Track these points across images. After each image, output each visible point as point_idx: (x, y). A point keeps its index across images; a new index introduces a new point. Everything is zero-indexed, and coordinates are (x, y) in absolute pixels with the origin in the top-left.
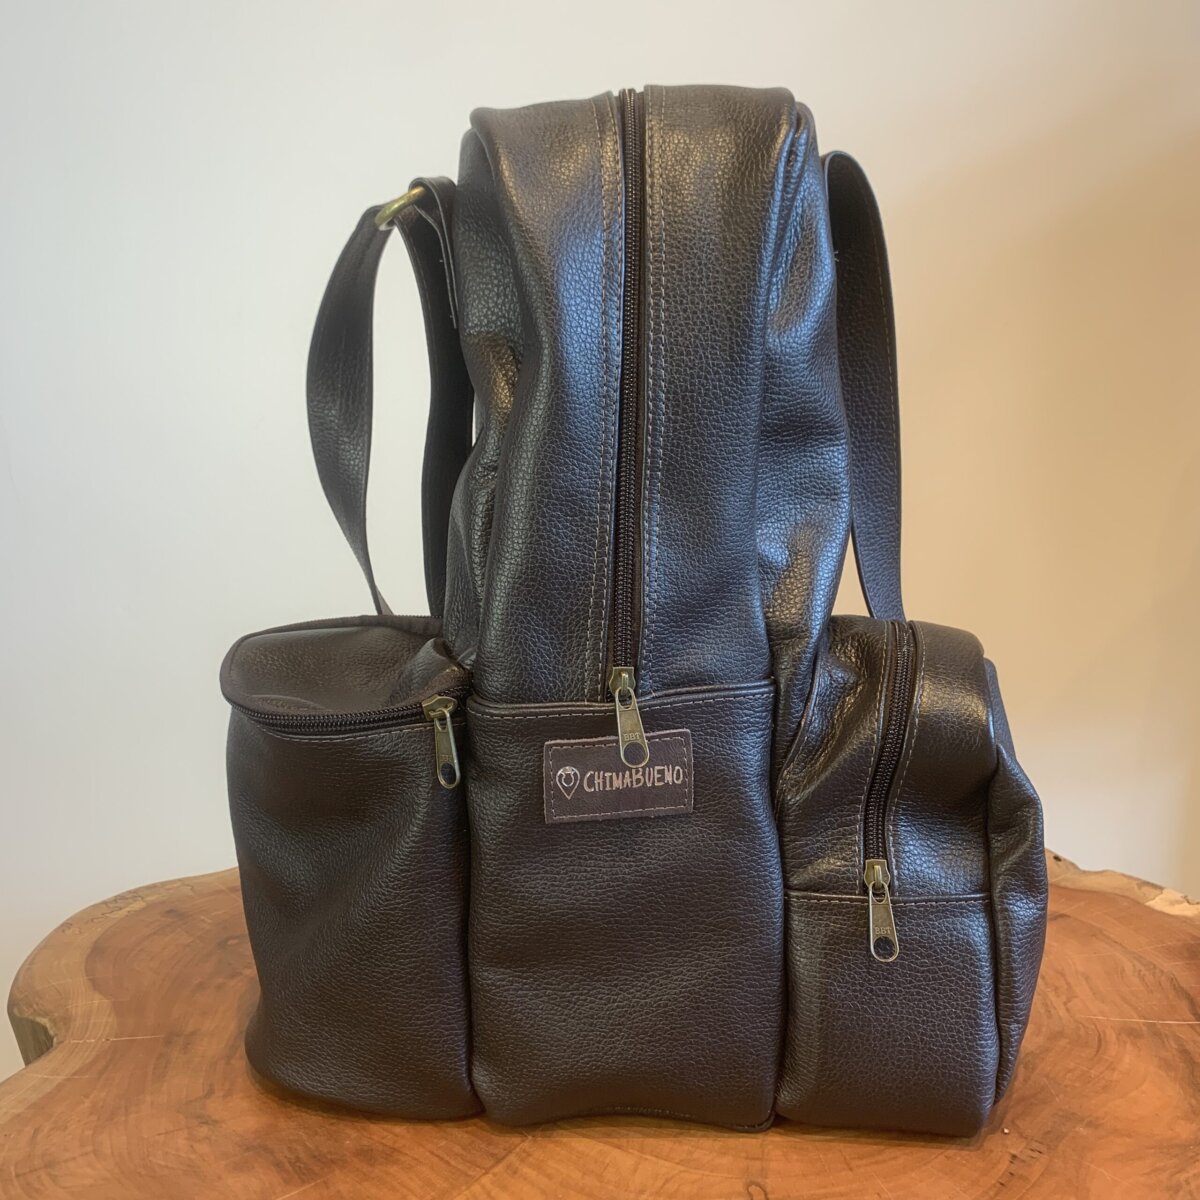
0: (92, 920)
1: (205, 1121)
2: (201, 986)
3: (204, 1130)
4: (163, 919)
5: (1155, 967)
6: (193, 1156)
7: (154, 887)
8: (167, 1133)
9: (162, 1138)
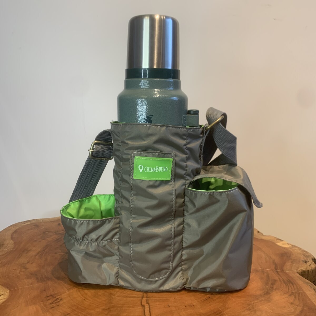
0: (17, 225)
1: (25, 268)
2: (36, 241)
3: (24, 270)
4: (33, 226)
5: (271, 257)
6: (19, 275)
7: (34, 220)
8: (15, 269)
9: (14, 270)
